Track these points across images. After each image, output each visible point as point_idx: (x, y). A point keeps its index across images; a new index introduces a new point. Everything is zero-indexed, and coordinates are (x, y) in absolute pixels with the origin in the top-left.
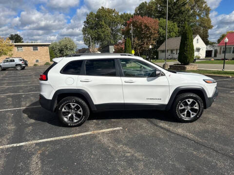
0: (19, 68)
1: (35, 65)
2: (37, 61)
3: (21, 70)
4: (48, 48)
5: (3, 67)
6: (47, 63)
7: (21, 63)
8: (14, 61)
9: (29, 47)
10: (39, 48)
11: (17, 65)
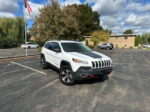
0: (108, 48)
1: (123, 48)
2: (126, 45)
3: (109, 49)
4: (134, 37)
5: (101, 47)
6: (131, 47)
7: (110, 46)
8: (106, 44)
9: (122, 37)
10: (128, 37)
11: (108, 47)
